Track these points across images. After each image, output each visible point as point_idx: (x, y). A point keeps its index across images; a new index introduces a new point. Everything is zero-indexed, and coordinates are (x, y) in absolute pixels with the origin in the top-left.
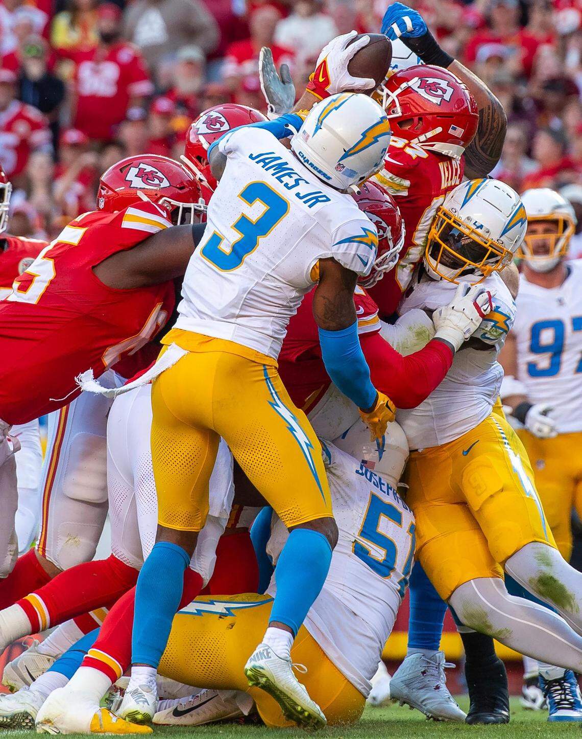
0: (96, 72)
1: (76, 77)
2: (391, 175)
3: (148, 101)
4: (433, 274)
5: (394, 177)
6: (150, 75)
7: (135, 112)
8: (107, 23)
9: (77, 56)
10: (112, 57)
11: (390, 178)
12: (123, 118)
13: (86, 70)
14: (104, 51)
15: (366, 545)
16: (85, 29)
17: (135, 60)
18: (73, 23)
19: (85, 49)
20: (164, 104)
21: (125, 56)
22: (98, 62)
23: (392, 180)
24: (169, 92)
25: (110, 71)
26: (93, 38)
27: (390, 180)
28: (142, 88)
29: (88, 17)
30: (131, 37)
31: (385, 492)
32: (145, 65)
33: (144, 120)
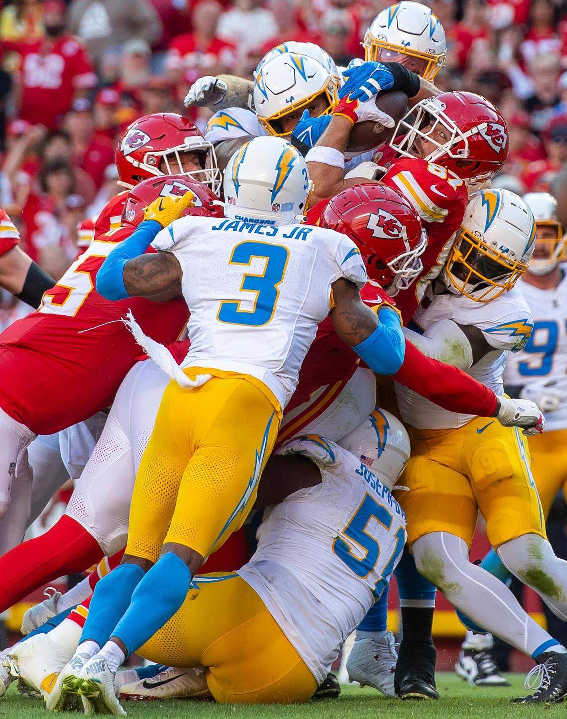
0: (41, 64)
1: (22, 69)
2: (434, 205)
3: (94, 93)
4: (452, 289)
5: (436, 207)
6: (95, 68)
7: (80, 103)
8: (52, 17)
9: (23, 48)
10: (57, 50)
11: (433, 208)
12: (68, 109)
13: (32, 62)
14: (49, 44)
15: (348, 543)
16: (31, 22)
17: (80, 53)
18: (19, 17)
19: (31, 42)
20: (109, 96)
21: (70, 48)
22: (43, 55)
23: (434, 210)
24: (115, 84)
25: (55, 64)
26: (39, 30)
27: (432, 210)
28: (86, 80)
29: (34, 10)
30: (76, 31)
31: (380, 494)
32: (89, 57)
33: (90, 111)
